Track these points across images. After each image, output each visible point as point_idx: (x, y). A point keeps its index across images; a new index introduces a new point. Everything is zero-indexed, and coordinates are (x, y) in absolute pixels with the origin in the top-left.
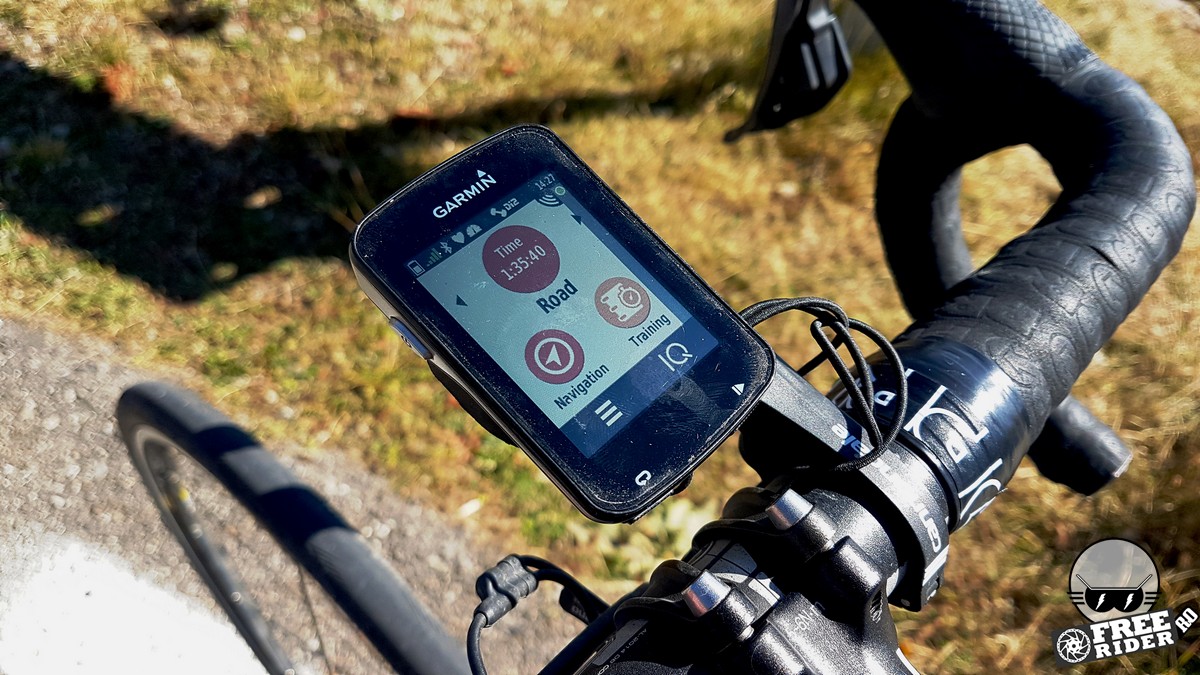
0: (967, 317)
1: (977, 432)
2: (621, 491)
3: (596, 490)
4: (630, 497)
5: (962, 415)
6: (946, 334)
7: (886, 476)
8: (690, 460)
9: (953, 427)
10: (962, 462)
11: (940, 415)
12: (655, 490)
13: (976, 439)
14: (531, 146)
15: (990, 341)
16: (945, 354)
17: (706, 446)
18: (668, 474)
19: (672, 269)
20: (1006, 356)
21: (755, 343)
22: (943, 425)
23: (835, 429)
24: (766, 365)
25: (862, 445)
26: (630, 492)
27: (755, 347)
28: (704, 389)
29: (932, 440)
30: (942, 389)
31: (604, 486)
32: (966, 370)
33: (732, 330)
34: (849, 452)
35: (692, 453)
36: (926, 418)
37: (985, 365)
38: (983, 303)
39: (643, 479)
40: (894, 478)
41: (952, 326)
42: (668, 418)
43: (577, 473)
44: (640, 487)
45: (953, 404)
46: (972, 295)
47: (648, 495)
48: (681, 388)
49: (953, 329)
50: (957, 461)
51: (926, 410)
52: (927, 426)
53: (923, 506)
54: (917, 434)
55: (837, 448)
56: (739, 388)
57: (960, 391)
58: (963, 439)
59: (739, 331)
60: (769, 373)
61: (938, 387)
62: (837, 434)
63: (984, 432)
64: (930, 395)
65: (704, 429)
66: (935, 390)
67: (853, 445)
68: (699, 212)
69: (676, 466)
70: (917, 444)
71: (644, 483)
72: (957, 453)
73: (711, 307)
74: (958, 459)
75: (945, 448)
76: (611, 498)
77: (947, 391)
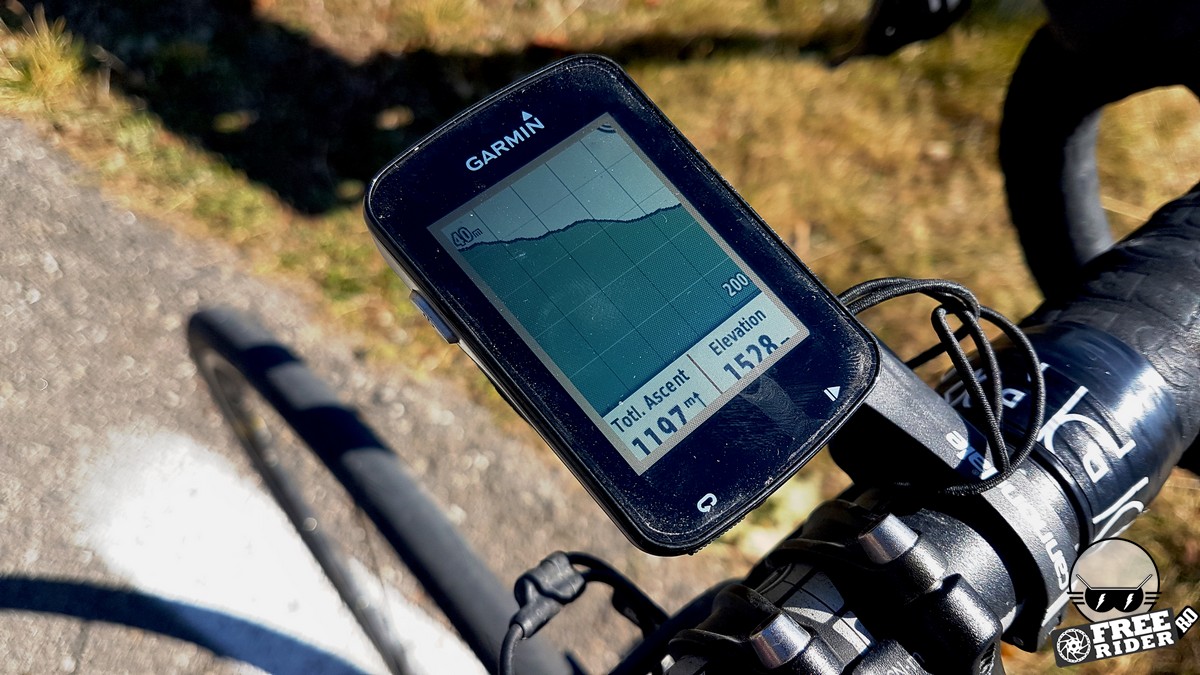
1: (1120, 445)
2: (678, 519)
3: (648, 516)
4: (690, 528)
5: (1105, 424)
7: (1009, 498)
8: (767, 482)
9: (1092, 438)
10: (1099, 482)
11: (1078, 423)
12: (722, 519)
13: (1120, 453)
15: (1142, 332)
16: (1087, 346)
17: (788, 464)
18: (738, 500)
19: (756, 239)
20: (1160, 352)
21: (858, 335)
22: (1081, 437)
23: (950, 437)
24: (868, 361)
26: (689, 522)
27: (856, 340)
28: (789, 393)
29: (1066, 453)
30: (1082, 391)
31: (658, 513)
32: (1111, 367)
33: (828, 318)
34: (967, 471)
35: (771, 474)
36: (1061, 427)
37: (1134, 361)
38: (1133, 283)
39: (707, 504)
40: (1019, 501)
41: (1096, 310)
42: (742, 428)
43: (626, 494)
44: (702, 514)
45: (1094, 410)
46: (1120, 272)
47: (712, 526)
48: (760, 390)
49: (1096, 314)
50: (1095, 480)
51: (1061, 417)
52: (1060, 436)
53: (1050, 535)
54: (1049, 446)
55: (954, 465)
56: (833, 392)
57: (1104, 392)
58: (1104, 452)
59: (836, 320)
60: (874, 371)
61: (1077, 388)
62: (955, 445)
63: (1130, 446)
64: (1066, 397)
65: (788, 442)
66: (1073, 391)
67: (971, 460)
68: (839, 167)
69: (749, 489)
70: (1048, 459)
71: (707, 509)
72: (1095, 469)
73: (803, 288)
74: (1095, 478)
75: (1081, 464)
76: (666, 528)
77: (1087, 394)
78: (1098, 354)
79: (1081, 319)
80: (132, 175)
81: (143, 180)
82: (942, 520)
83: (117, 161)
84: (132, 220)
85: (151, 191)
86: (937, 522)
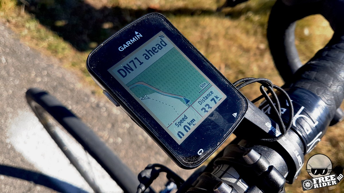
0: (308, 79)
1: (314, 123)
2: (192, 158)
4: (196, 160)
5: (310, 117)
6: (302, 86)
7: (285, 141)
8: (218, 144)
9: (306, 122)
10: (309, 134)
11: (302, 117)
12: (205, 157)
13: (314, 125)
14: (155, 21)
15: (318, 89)
16: (303, 94)
17: (224, 138)
18: (210, 150)
19: (209, 69)
20: (323, 94)
21: (241, 97)
22: (303, 121)
23: (266, 124)
24: (245, 105)
25: (276, 130)
26: (196, 158)
27: (241, 98)
28: (222, 116)
29: (299, 127)
30: (303, 108)
31: (186, 156)
32: (311, 101)
33: (232, 92)
34: (272, 134)
35: (219, 142)
36: (297, 119)
37: (317, 98)
38: (314, 74)
39: (200, 152)
40: (287, 142)
41: (304, 83)
42: (209, 128)
43: (176, 151)
44: (199, 155)
45: (307, 113)
46: (309, 71)
47: (202, 159)
48: (214, 115)
49: (304, 84)
50: (308, 134)
51: (297, 116)
52: (297, 122)
53: (297, 151)
54: (294, 125)
55: (267, 131)
56: (235, 115)
57: (309, 108)
58: (310, 126)
59: (235, 93)
60: (246, 108)
61: (301, 107)
62: (267, 126)
63: (317, 123)
64: (298, 110)
65: (223, 132)
66: (300, 108)
67: (273, 130)
69: (213, 147)
70: (294, 128)
71: (201, 154)
72: (308, 131)
73: (224, 83)
75: (304, 129)
77: (304, 109)
78: (306, 97)
79: (300, 86)
80: (29, 36)
81: (33, 38)
82: (266, 149)
83: (25, 32)
84: (29, 49)
85: (35, 41)
86: (264, 150)
